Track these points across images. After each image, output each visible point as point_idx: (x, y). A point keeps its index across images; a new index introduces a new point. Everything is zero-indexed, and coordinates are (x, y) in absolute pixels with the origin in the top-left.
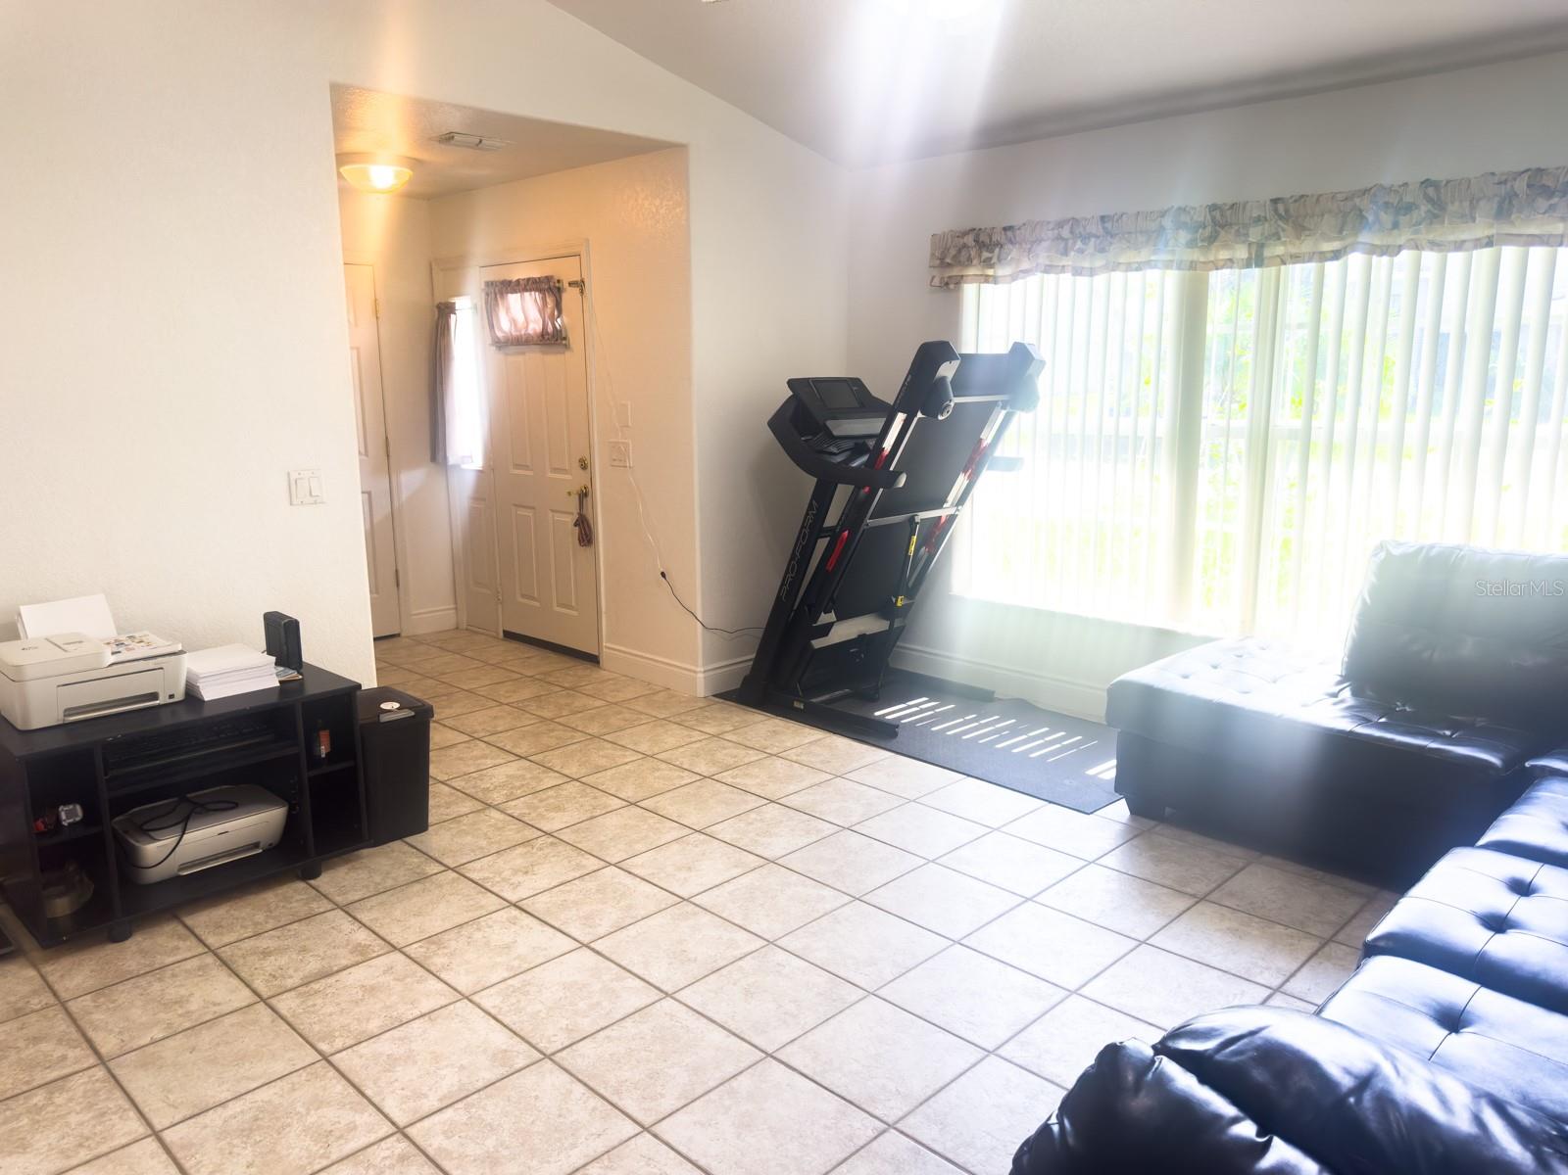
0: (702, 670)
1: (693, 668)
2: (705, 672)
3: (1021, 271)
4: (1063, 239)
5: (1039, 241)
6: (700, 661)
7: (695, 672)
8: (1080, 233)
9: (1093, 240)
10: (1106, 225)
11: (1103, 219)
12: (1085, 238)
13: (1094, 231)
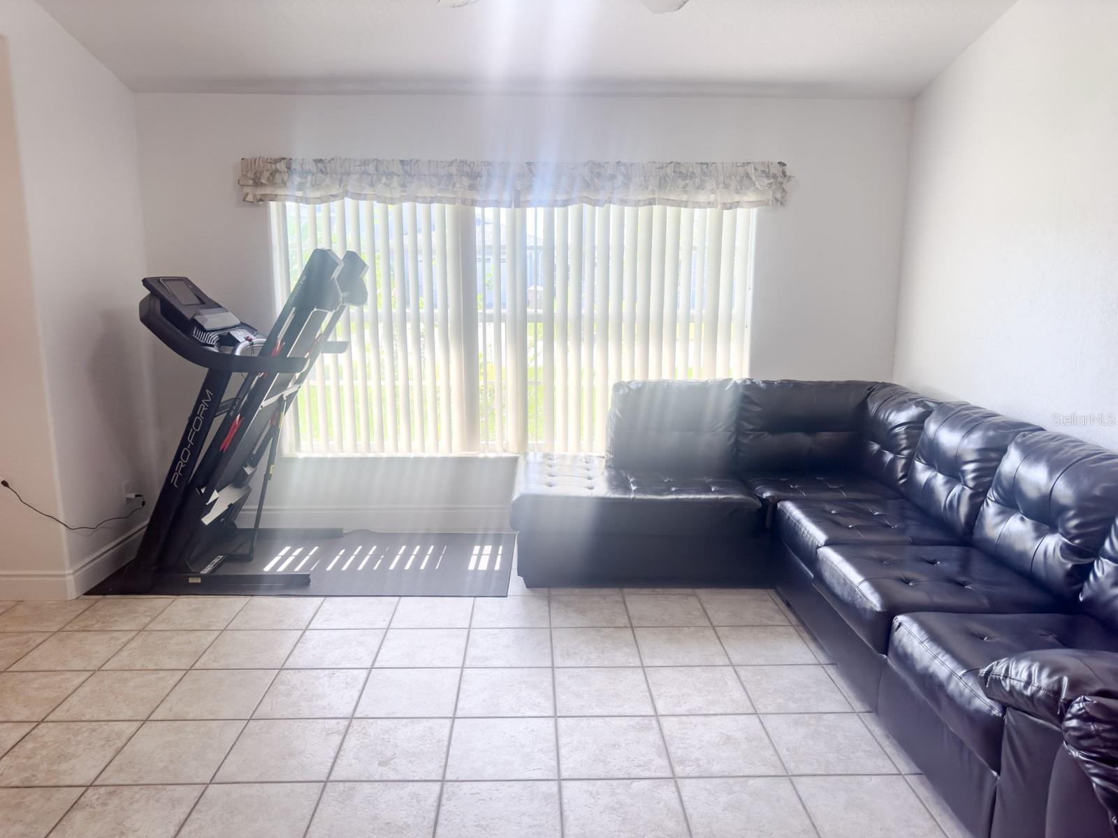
0: (71, 571)
1: (61, 572)
2: (74, 574)
3: (332, 196)
4: (369, 174)
5: (348, 174)
6: (67, 563)
7: (63, 576)
8: (384, 171)
9: (395, 178)
10: (405, 167)
11: (402, 162)
12: (390, 175)
13: (395, 171)
